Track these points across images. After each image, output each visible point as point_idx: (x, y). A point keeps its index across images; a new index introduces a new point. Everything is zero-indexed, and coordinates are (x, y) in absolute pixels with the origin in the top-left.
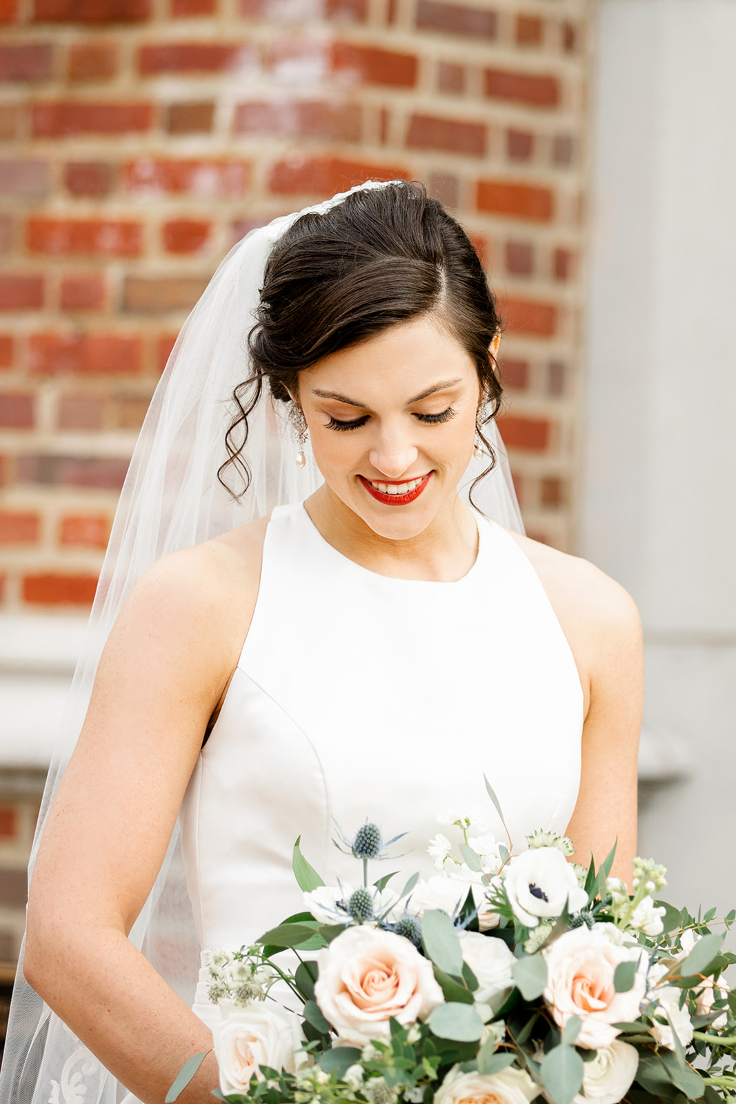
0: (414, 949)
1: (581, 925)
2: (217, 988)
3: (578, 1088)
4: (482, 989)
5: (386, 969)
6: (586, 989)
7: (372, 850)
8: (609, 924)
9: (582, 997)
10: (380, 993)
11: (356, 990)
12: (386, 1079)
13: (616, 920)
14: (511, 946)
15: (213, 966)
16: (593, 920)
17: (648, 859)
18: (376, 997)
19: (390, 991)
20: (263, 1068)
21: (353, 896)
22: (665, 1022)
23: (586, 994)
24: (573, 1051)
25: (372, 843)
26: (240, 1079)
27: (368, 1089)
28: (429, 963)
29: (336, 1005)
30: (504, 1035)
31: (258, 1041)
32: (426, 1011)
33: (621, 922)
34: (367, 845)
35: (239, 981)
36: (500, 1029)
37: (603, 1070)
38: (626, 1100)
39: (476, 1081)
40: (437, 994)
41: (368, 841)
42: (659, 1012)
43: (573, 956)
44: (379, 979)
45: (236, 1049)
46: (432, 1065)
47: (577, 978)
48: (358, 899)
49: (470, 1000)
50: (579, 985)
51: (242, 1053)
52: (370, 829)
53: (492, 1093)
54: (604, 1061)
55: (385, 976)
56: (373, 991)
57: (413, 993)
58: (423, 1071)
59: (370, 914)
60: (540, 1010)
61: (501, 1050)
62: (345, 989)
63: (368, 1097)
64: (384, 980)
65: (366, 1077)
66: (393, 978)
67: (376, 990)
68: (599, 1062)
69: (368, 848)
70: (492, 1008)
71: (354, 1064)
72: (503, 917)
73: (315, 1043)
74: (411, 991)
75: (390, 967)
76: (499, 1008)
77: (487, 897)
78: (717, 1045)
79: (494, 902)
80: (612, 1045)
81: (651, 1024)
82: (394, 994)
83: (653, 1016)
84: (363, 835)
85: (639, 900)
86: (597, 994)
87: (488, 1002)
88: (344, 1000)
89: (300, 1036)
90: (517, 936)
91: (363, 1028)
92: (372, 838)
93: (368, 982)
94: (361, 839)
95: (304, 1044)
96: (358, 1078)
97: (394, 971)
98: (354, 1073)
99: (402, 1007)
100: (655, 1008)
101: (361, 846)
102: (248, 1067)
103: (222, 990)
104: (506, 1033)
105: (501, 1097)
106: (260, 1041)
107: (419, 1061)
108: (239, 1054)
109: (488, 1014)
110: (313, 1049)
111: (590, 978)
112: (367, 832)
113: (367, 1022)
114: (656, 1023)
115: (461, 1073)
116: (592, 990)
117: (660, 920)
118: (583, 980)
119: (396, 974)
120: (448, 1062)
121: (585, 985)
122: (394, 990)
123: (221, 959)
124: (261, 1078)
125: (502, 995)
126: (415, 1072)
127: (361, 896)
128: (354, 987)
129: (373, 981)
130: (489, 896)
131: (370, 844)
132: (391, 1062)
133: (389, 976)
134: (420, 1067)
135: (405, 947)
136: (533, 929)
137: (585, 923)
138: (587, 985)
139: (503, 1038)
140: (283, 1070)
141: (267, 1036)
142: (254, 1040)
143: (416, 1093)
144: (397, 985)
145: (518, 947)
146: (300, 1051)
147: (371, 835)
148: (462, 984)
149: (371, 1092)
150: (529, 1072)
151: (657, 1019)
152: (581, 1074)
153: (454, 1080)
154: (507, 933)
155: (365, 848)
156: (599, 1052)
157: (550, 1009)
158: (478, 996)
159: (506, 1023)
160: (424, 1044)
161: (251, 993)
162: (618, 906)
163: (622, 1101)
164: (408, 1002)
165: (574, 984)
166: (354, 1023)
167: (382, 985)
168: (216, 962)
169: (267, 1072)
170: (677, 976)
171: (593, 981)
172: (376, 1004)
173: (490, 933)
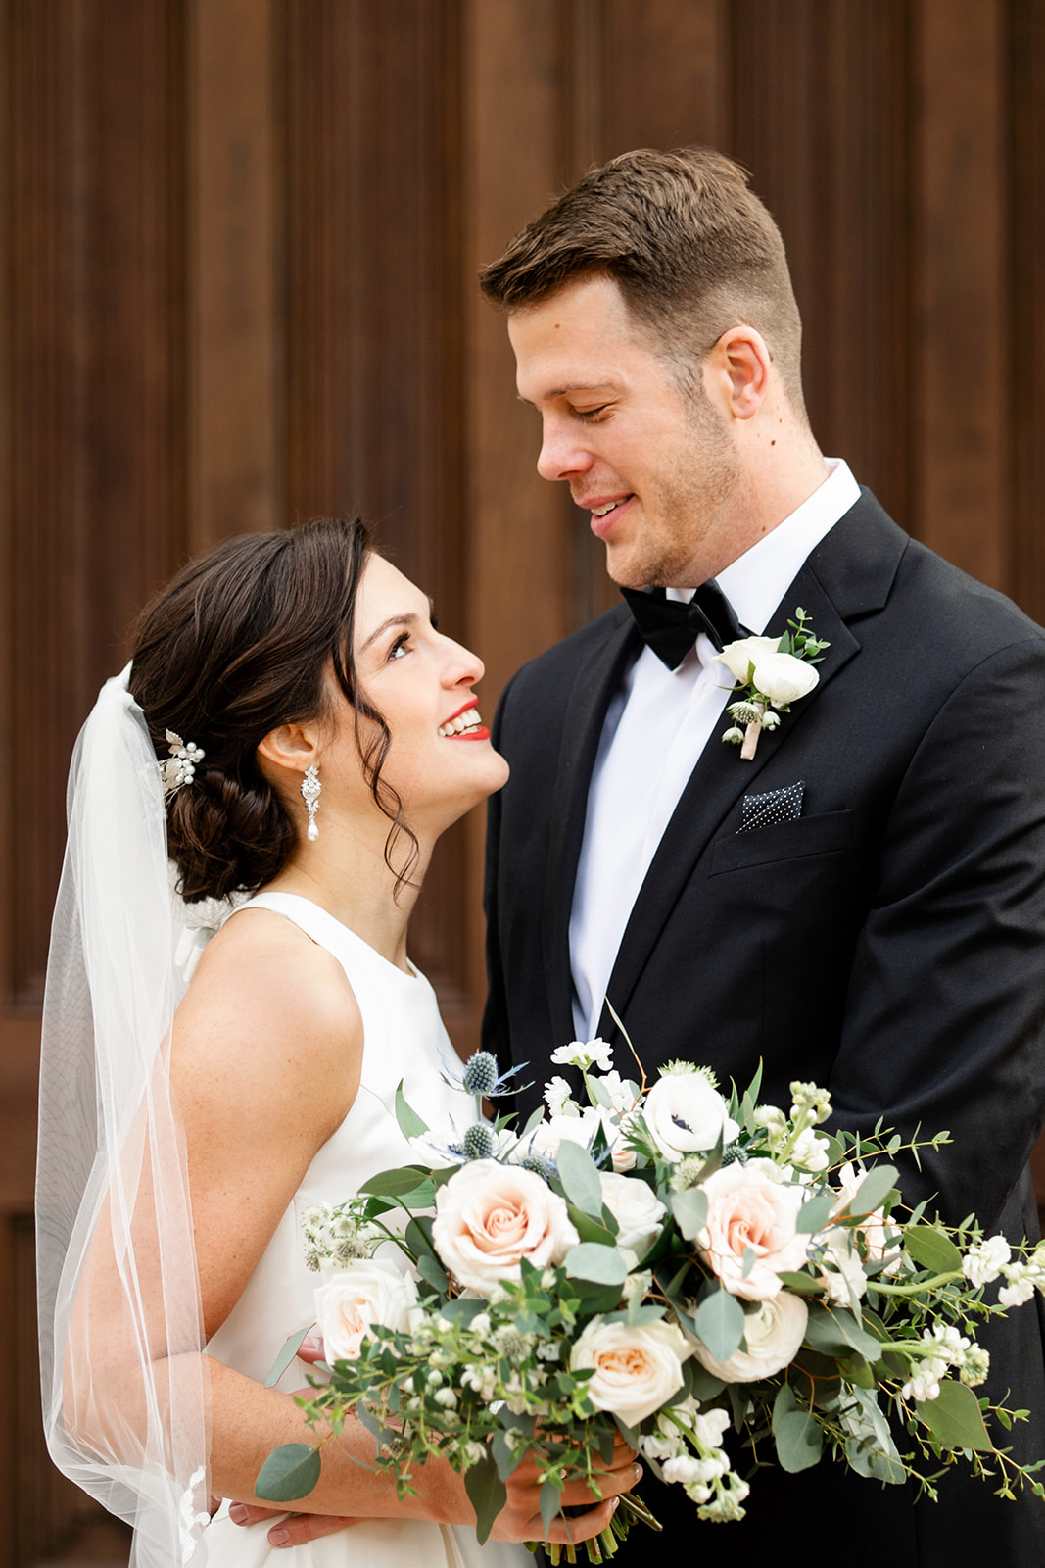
0: (546, 1185)
1: (732, 1162)
2: (315, 1252)
3: (738, 1341)
4: (624, 1235)
5: (513, 1208)
6: (744, 1233)
7: (486, 1085)
8: (766, 1160)
9: (740, 1241)
10: (506, 1236)
11: (480, 1231)
12: (517, 1326)
13: (773, 1156)
14: (654, 1186)
15: (309, 1226)
16: (745, 1155)
17: (808, 1083)
18: (501, 1238)
19: (518, 1231)
20: (375, 1328)
21: (468, 1132)
22: (836, 1269)
23: (745, 1239)
24: (734, 1300)
25: (486, 1076)
26: (347, 1347)
27: (497, 1339)
28: (563, 1200)
29: (456, 1248)
30: (651, 1284)
31: (367, 1304)
32: (559, 1256)
33: (779, 1158)
34: (480, 1079)
35: (342, 1237)
36: (647, 1278)
37: (767, 1328)
38: (796, 1366)
39: (621, 1334)
40: (571, 1235)
41: (481, 1074)
42: (828, 1257)
43: (727, 1196)
44: (505, 1219)
45: (342, 1314)
46: (570, 1308)
47: (732, 1221)
48: (474, 1136)
49: (612, 1243)
50: (736, 1229)
51: (350, 1318)
52: (482, 1061)
53: (638, 1348)
54: (769, 1318)
55: (512, 1215)
56: (498, 1231)
57: (544, 1235)
58: (561, 1317)
59: (489, 1153)
60: (691, 1256)
61: (647, 1302)
62: (467, 1232)
63: (497, 1349)
64: (510, 1220)
65: (494, 1327)
66: (521, 1217)
67: (501, 1230)
68: (762, 1319)
69: (481, 1082)
70: (637, 1253)
71: (479, 1313)
72: (641, 1155)
73: (432, 1298)
74: (542, 1231)
75: (517, 1206)
76: (644, 1257)
77: (622, 1132)
78: (892, 1295)
79: (630, 1138)
80: (777, 1299)
81: (818, 1274)
82: (523, 1235)
83: (821, 1263)
84: (475, 1067)
85: (800, 1131)
86: (757, 1238)
87: (632, 1247)
88: (465, 1241)
89: (414, 1292)
90: (659, 1176)
91: (486, 1273)
92: (485, 1071)
93: (493, 1222)
94: (473, 1072)
95: (419, 1300)
96: (485, 1328)
97: (522, 1211)
98: (481, 1322)
99: (533, 1250)
100: (823, 1253)
101: (473, 1080)
102: (356, 1333)
103: (321, 1254)
104: (654, 1282)
105: (648, 1353)
106: (370, 1303)
107: (555, 1305)
108: (347, 1321)
109: (633, 1261)
110: (429, 1305)
111: (747, 1222)
112: (480, 1064)
113: (492, 1266)
114: (824, 1270)
115: (603, 1325)
116: (750, 1235)
117: (824, 1153)
118: (740, 1223)
119: (524, 1213)
120: (589, 1310)
121: (743, 1228)
122: (523, 1230)
123: (318, 1218)
124: (374, 1339)
125: (646, 1242)
126: (549, 1318)
127: (478, 1132)
128: (477, 1228)
129: (498, 1221)
130: (625, 1132)
131: (483, 1078)
132: (523, 1303)
133: (516, 1215)
134: (556, 1311)
135: (535, 1184)
136: (678, 1164)
137: (736, 1159)
138: (745, 1229)
139: (650, 1288)
140: (397, 1331)
141: (377, 1298)
142: (363, 1302)
143: (551, 1350)
144: (526, 1226)
145: (661, 1188)
146: (415, 1307)
147: (484, 1067)
148: (602, 1225)
149: (501, 1342)
150: (680, 1326)
151: (825, 1266)
152: (741, 1327)
153: (595, 1332)
154: (649, 1172)
155: (478, 1082)
156: (765, 1305)
157: (704, 1255)
158: (620, 1241)
159: (653, 1273)
160: (562, 1286)
161: (354, 1250)
162: (775, 1138)
163: (790, 1365)
164: (538, 1244)
165: (730, 1228)
166: (476, 1267)
167: (508, 1224)
168: (313, 1221)
169: (380, 1331)
170: (845, 1217)
171: (752, 1224)
172: (502, 1247)
173: (628, 1174)
